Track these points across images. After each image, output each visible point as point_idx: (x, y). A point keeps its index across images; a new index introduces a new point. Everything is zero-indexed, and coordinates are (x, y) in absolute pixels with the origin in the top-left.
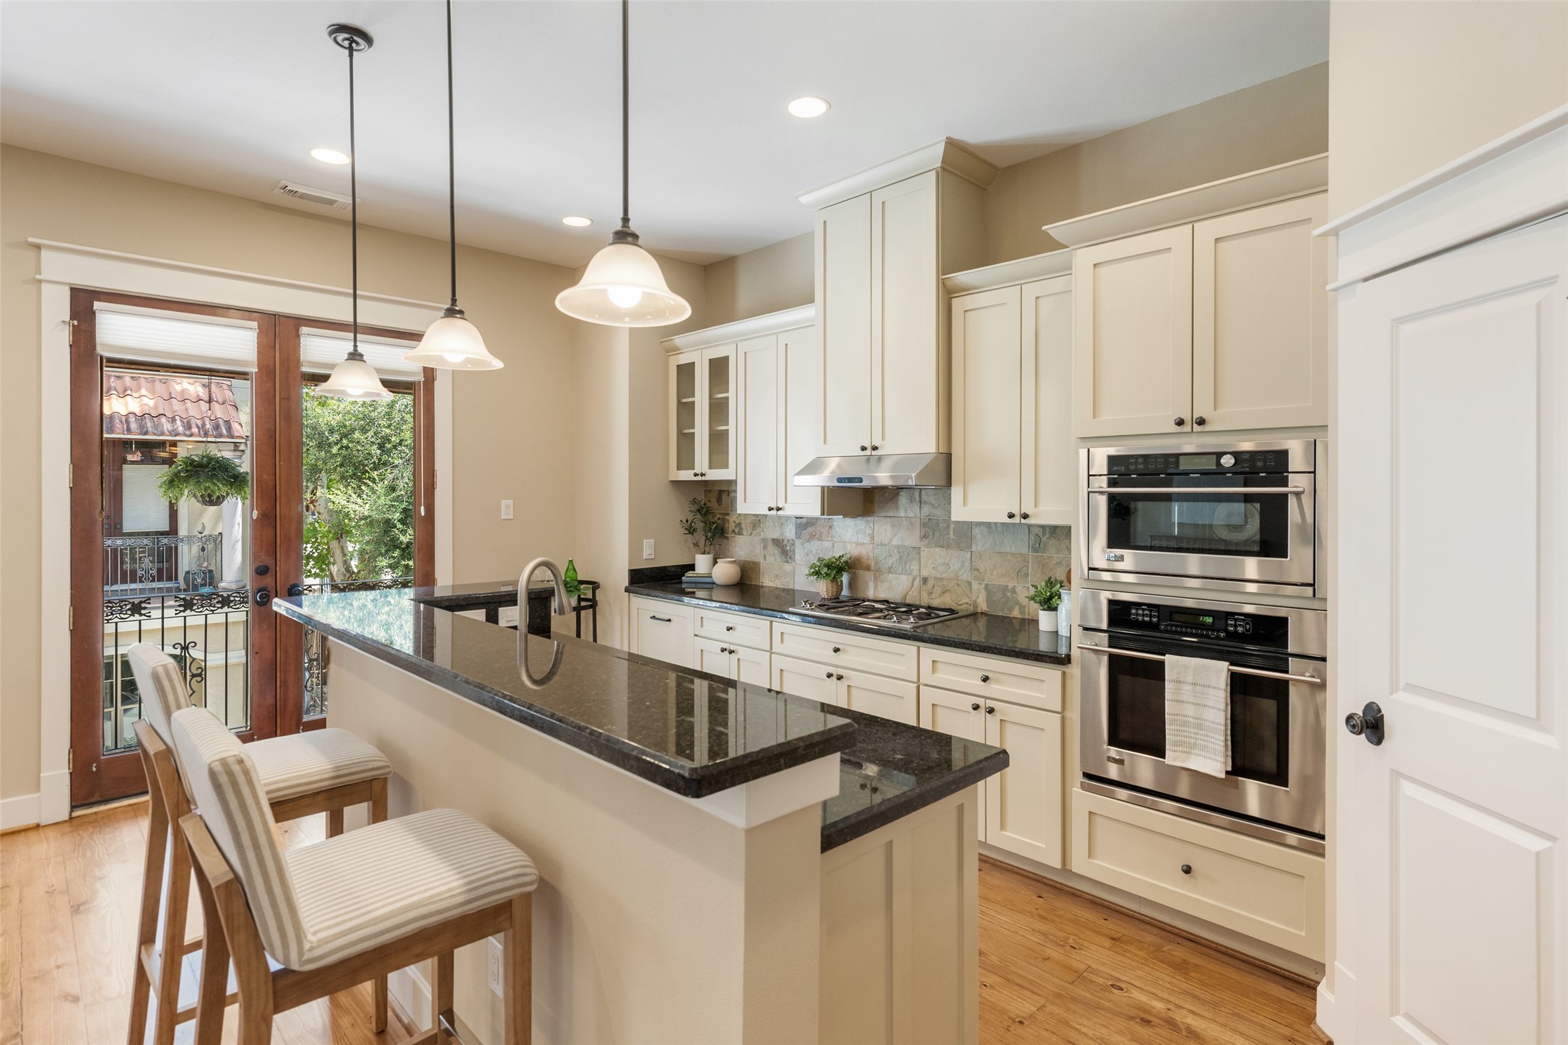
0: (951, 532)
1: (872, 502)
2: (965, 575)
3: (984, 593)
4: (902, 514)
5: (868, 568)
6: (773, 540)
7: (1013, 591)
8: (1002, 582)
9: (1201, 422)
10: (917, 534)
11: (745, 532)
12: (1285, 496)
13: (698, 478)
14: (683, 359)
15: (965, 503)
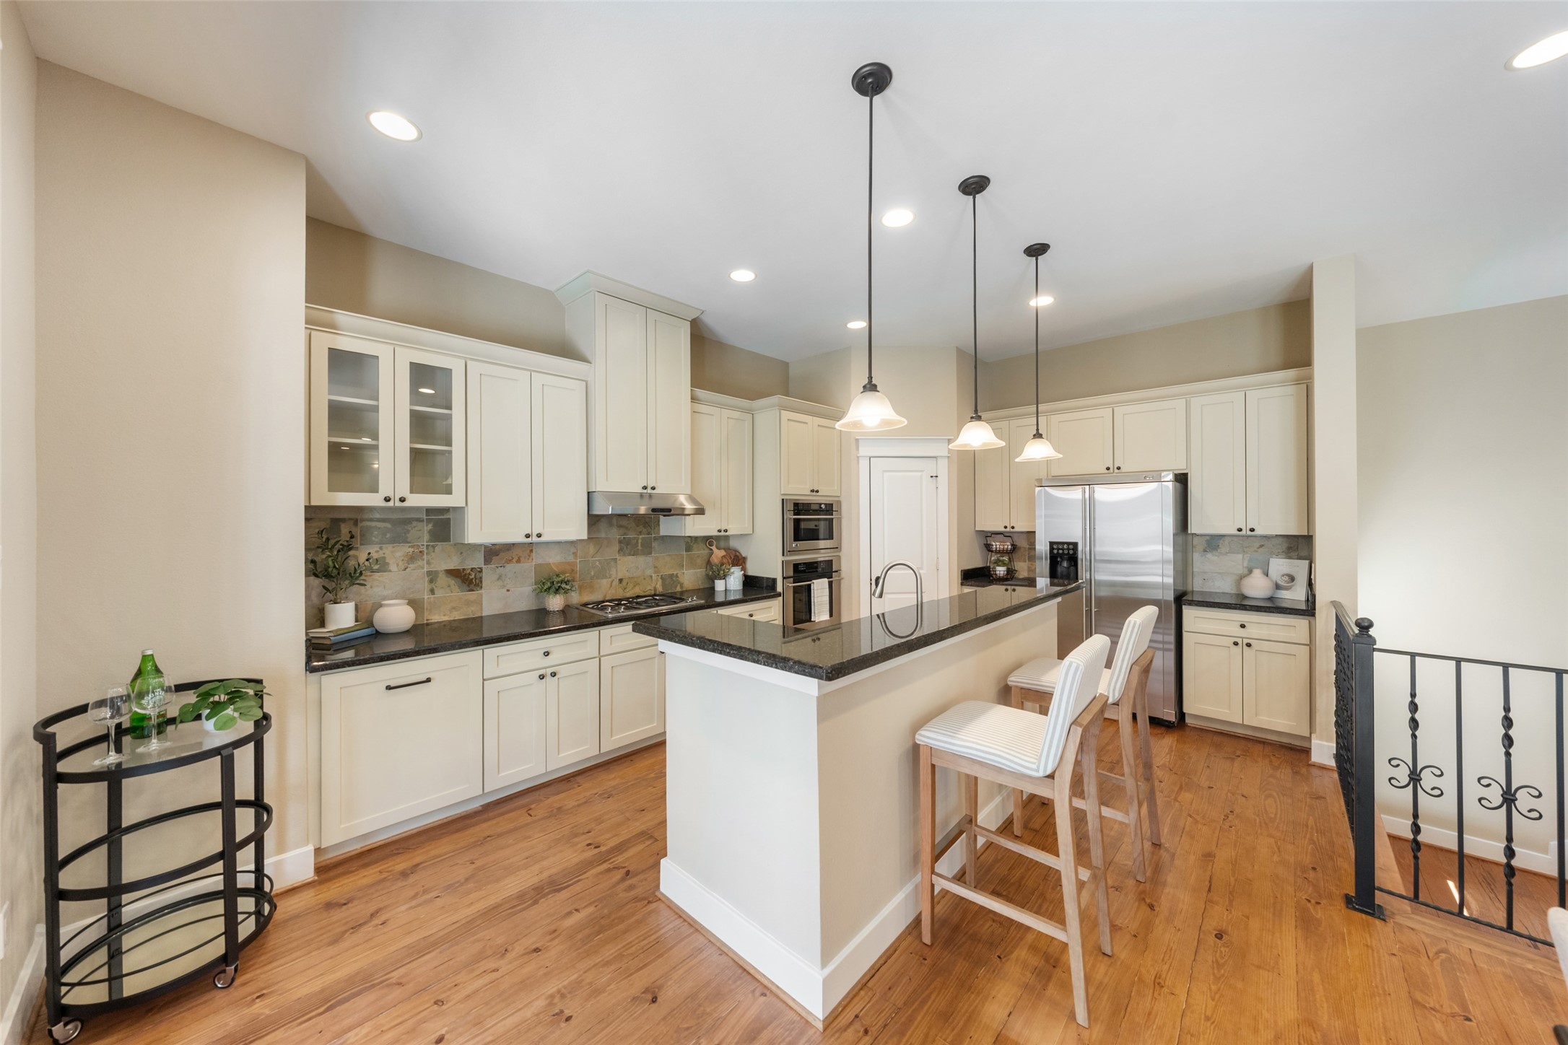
0: (639, 545)
2: (649, 572)
3: (660, 581)
4: (603, 535)
6: (448, 572)
7: (677, 576)
8: (670, 572)
9: (817, 491)
10: (617, 547)
11: (393, 567)
12: (832, 519)
13: (391, 504)
14: (347, 344)
15: (694, 525)
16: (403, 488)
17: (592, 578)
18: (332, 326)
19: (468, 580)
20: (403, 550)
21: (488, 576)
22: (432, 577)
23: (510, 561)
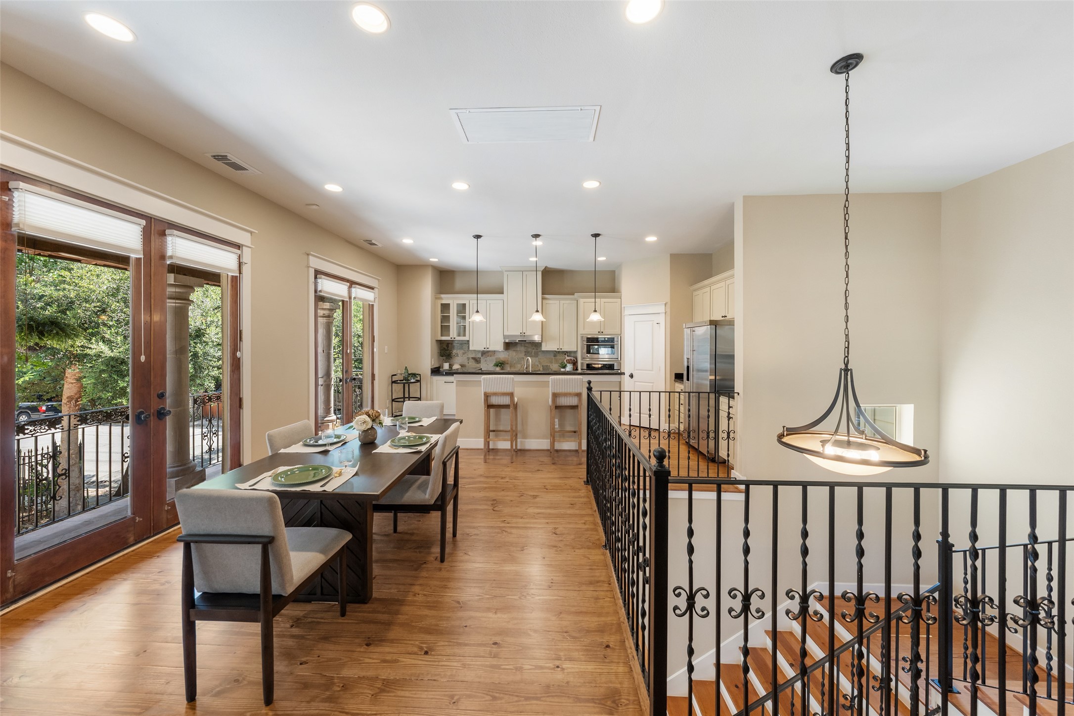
0: (533, 353)
1: (509, 346)
2: (537, 363)
3: (542, 367)
5: (508, 364)
6: (472, 358)
7: (549, 366)
8: (547, 364)
9: (602, 332)
10: (524, 354)
11: (459, 356)
13: (452, 339)
14: (444, 302)
15: (546, 346)
16: (455, 336)
17: (515, 363)
18: (441, 298)
19: (477, 361)
20: (462, 351)
21: (482, 360)
22: (468, 359)
23: (488, 356)
